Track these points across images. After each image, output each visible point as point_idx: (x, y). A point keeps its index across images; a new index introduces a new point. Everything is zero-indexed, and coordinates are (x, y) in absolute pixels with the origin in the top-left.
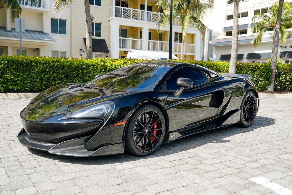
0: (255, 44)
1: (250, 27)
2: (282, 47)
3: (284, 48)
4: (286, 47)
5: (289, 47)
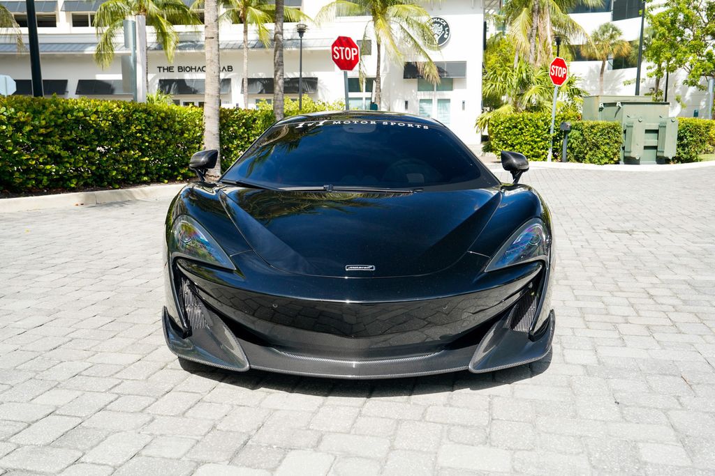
0: (99, 57)
1: (64, 9)
2: (162, 69)
3: (165, 71)
4: (169, 69)
5: (175, 69)
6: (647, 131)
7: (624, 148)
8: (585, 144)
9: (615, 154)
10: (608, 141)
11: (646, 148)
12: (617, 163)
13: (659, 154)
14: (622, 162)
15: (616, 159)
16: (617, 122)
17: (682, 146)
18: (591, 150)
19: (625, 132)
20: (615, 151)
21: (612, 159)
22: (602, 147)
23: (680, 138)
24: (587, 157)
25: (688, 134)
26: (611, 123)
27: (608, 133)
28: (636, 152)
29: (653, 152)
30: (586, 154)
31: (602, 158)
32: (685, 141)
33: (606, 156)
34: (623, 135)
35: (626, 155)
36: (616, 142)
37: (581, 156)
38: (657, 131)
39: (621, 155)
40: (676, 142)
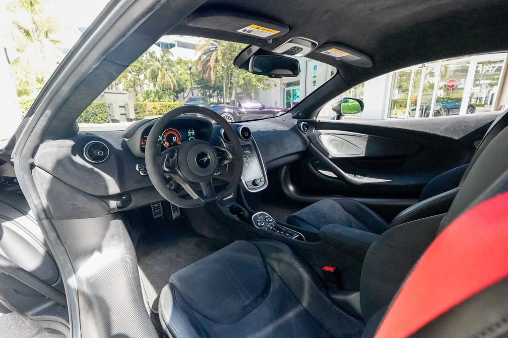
6: (120, 107)
7: (110, 115)
8: (88, 113)
9: (106, 118)
10: (101, 111)
11: (121, 114)
12: (108, 122)
13: (128, 117)
14: (110, 122)
15: (107, 120)
16: (104, 102)
17: (137, 113)
18: (92, 116)
19: (109, 107)
20: (106, 116)
21: (105, 121)
22: (98, 115)
23: (135, 110)
24: (91, 120)
25: (138, 108)
26: (101, 102)
27: (100, 107)
28: (117, 117)
29: (125, 116)
30: (90, 118)
31: (100, 120)
32: (138, 111)
33: (102, 119)
34: (108, 108)
35: (112, 118)
36: (106, 112)
37: (88, 119)
38: (124, 107)
39: (109, 118)
40: (134, 112)
